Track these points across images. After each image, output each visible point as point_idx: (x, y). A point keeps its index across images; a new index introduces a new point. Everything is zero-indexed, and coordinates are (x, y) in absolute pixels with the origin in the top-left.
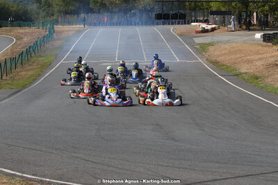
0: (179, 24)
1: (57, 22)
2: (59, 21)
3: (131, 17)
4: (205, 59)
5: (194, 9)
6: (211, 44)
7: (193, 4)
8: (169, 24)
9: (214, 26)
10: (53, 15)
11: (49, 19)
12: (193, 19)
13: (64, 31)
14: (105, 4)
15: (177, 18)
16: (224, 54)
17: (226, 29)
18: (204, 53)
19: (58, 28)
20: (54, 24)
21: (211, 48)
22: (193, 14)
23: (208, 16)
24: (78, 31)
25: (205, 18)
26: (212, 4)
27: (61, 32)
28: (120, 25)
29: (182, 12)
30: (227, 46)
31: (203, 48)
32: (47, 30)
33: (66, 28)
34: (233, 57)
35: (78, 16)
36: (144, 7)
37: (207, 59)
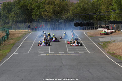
0: (89, 29)
1: (11, 28)
2: (13, 27)
3: (58, 24)
4: (106, 52)
5: (99, 20)
6: (110, 42)
7: (98, 16)
8: (83, 29)
9: (112, 30)
10: (8, 23)
11: (6, 26)
12: (99, 26)
13: (15, 34)
14: (42, 16)
15: (88, 26)
16: (119, 49)
17: (120, 32)
18: (105, 48)
19: (12, 31)
20: (9, 29)
21: (110, 45)
22: (99, 23)
23: (108, 24)
24: (25, 33)
25: (107, 26)
26: (111, 17)
27: (14, 34)
28: (52, 30)
29: (92, 21)
30: (121, 44)
31: (104, 45)
32: (5, 33)
33: (17, 31)
35: (25, 24)
36: (67, 18)
37: (108, 52)
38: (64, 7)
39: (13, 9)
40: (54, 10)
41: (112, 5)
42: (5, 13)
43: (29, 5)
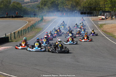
3: (75, 13)
6: (105, 24)
7: (99, 8)
14: (64, 8)
16: (109, 28)
18: (101, 28)
21: (104, 26)
26: (106, 8)
30: (111, 25)
31: (101, 26)
34: (113, 29)
36: (80, 9)
37: (102, 30)
38: (78, 3)
39: (47, 4)
40: (72, 5)
41: (107, 2)
42: (42, 6)
43: (57, 2)
